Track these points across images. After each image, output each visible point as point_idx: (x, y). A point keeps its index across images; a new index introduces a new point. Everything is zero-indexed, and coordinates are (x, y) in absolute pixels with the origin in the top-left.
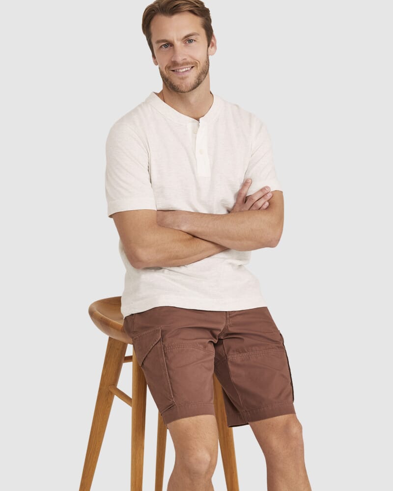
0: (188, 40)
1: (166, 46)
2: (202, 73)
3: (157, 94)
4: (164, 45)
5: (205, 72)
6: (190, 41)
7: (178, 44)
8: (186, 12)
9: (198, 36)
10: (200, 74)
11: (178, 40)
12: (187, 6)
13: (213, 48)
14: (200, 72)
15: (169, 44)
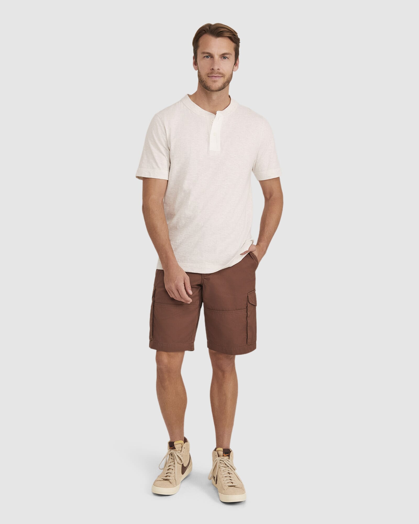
0: (224, 56)
1: (207, 57)
2: (227, 81)
3: (189, 96)
4: (206, 56)
5: (228, 82)
6: (225, 58)
7: (217, 57)
8: (227, 38)
9: (231, 56)
10: (226, 82)
11: (217, 55)
12: (229, 33)
13: (236, 67)
14: (226, 81)
15: (210, 56)
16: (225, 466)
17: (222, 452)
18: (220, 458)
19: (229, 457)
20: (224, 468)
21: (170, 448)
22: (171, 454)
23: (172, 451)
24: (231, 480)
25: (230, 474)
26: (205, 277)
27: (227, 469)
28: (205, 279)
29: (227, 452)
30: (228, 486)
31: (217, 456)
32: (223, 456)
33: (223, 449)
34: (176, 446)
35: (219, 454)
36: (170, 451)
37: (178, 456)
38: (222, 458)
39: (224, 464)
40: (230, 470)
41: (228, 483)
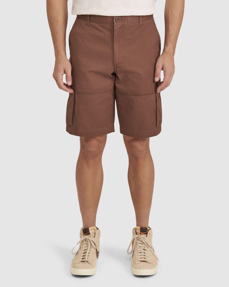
16: (142, 243)
17: (139, 231)
18: (137, 236)
19: (147, 235)
20: (141, 245)
21: (84, 234)
22: (85, 240)
23: (87, 237)
24: (145, 256)
25: (145, 251)
26: (117, 66)
27: (144, 245)
28: (117, 68)
29: (144, 230)
30: (140, 261)
31: (135, 233)
32: (140, 234)
33: (140, 228)
34: (90, 232)
35: (137, 232)
36: (84, 237)
37: (93, 241)
38: (140, 235)
39: (141, 241)
40: (146, 246)
41: (141, 258)
